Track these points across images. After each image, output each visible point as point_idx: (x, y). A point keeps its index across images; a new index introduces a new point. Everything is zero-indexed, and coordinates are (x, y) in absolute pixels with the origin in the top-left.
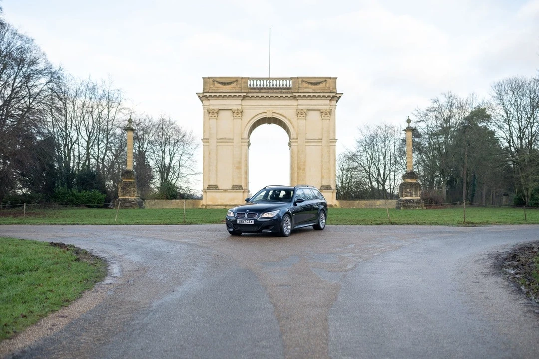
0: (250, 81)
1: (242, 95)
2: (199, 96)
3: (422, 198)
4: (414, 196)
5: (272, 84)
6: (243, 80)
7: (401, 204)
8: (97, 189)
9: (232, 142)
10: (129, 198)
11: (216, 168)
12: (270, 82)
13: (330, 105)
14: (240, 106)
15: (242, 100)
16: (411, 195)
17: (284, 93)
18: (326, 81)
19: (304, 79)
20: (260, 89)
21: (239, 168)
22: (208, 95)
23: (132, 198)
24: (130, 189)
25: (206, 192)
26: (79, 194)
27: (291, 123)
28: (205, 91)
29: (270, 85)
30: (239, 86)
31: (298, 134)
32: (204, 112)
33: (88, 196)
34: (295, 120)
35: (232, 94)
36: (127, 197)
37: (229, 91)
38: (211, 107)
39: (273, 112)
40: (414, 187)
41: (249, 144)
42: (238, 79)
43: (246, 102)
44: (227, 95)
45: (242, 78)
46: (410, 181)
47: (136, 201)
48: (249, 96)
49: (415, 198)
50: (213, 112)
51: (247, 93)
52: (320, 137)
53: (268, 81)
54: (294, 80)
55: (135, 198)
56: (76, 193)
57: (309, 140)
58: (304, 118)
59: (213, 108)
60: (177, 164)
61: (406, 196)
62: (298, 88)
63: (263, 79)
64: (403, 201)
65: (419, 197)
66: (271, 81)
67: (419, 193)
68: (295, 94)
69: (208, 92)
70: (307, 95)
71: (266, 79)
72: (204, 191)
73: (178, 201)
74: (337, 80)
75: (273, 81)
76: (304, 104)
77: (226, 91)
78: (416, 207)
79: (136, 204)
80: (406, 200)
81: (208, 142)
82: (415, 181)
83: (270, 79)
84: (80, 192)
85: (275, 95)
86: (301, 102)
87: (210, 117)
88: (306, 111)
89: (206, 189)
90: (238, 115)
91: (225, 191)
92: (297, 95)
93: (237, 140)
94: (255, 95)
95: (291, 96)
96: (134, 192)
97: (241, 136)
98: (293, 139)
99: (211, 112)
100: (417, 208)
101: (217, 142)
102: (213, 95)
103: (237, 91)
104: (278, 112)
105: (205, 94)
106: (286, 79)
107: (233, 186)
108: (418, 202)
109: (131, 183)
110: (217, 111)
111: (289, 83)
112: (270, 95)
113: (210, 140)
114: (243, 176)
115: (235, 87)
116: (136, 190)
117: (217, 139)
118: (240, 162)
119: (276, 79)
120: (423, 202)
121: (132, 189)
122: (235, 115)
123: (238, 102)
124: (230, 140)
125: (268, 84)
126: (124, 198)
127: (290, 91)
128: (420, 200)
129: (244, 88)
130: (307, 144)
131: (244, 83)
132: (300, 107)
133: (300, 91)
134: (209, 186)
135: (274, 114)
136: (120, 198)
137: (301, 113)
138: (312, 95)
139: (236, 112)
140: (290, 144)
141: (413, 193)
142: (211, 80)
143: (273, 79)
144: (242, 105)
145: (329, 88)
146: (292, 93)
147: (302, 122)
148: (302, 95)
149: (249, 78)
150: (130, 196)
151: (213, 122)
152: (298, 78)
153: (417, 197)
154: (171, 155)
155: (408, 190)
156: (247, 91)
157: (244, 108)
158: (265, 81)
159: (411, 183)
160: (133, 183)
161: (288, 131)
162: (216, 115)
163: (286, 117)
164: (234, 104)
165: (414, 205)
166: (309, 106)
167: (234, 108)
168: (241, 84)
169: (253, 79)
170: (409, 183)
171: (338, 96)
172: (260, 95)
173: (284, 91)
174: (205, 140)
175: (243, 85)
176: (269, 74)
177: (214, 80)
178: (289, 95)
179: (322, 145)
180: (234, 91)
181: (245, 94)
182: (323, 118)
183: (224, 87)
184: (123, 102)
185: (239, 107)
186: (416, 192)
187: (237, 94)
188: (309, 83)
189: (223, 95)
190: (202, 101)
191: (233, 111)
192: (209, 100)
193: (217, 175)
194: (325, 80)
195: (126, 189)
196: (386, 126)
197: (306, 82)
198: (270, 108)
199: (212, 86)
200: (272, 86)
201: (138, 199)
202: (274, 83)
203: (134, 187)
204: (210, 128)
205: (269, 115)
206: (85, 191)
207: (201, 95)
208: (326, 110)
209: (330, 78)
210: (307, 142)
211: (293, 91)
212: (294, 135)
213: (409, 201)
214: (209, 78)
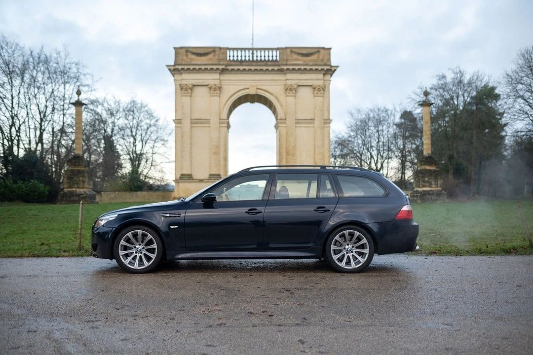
0: (230, 51)
1: (221, 67)
2: (169, 69)
3: (443, 189)
4: (433, 186)
5: (255, 55)
6: (222, 51)
7: (417, 196)
8: (37, 179)
9: (209, 123)
10: (78, 190)
11: (191, 153)
12: (253, 54)
13: (324, 80)
14: (219, 81)
15: (220, 74)
16: (430, 186)
17: (270, 65)
18: (318, 52)
19: (294, 50)
20: (241, 61)
21: (217, 153)
22: (180, 67)
23: (81, 190)
24: (79, 178)
25: (178, 182)
26: (15, 186)
27: (278, 101)
28: (177, 63)
29: (253, 57)
30: (216, 57)
31: (286, 115)
32: (176, 88)
33: (27, 187)
34: (282, 98)
35: (209, 67)
36: (74, 189)
37: (205, 63)
38: (184, 82)
39: (257, 89)
40: (434, 175)
41: (228, 127)
42: (216, 50)
43: (226, 77)
44: (203, 67)
45: (220, 48)
46: (428, 168)
47: (87, 194)
48: (228, 69)
49: (435, 189)
50: (186, 88)
51: (226, 65)
52: (313, 117)
53: (251, 52)
54: (281, 51)
55: (85, 190)
56: (10, 185)
57: (298, 122)
58: (294, 95)
59: (187, 83)
60: (151, 151)
61: (424, 186)
62: (287, 60)
63: (245, 49)
64: (421, 192)
65: (440, 187)
66: (255, 52)
67: (440, 182)
68: (282, 67)
69: (181, 65)
70: (297, 68)
71: (249, 49)
72: (176, 181)
73: (144, 193)
74: (332, 51)
75: (257, 51)
76: (293, 79)
77: (202, 63)
78: (436, 200)
79: (85, 197)
80: (424, 191)
81: (180, 123)
82: (434, 168)
83: (253, 49)
84: (15, 182)
85: (259, 68)
86: (289, 76)
87: (183, 95)
88: (295, 86)
89: (178, 178)
90: (216, 92)
91: (201, 181)
92: (285, 68)
93: (214, 121)
94: (236, 68)
95: (278, 70)
96: (84, 182)
97: (220, 116)
98: (281, 119)
99: (184, 88)
100: (438, 201)
101: (192, 123)
102: (186, 67)
103: (214, 63)
104: (263, 88)
105: (177, 67)
106: (272, 49)
107: (210, 175)
108: (438, 194)
109: (79, 171)
110: (191, 86)
111: (275, 55)
112: (253, 68)
113: (183, 121)
114: (222, 162)
115: (212, 59)
116: (87, 180)
117: (191, 120)
118: (218, 147)
119: (261, 49)
120: (445, 193)
121: (81, 179)
122: (212, 92)
123: (216, 76)
124: (206, 121)
125: (251, 55)
126: (71, 190)
127: (277, 63)
128: (441, 191)
129: (222, 60)
130: (298, 125)
131: (223, 53)
132: (289, 83)
133: (289, 63)
134: (182, 175)
135: (258, 91)
136: (65, 190)
137: (290, 90)
138: (303, 67)
139: (213, 88)
140: (276, 127)
141: (433, 183)
142: (184, 50)
143: (257, 49)
144: (220, 80)
145: (322, 60)
146: (279, 65)
147: (291, 100)
148: (291, 67)
149: (228, 49)
150: (79, 188)
151: (186, 100)
152: (286, 48)
153: (437, 187)
154: (142, 141)
155: (426, 179)
156: (226, 63)
157: (223, 83)
158: (247, 52)
159: (430, 170)
160: (83, 171)
161: (274, 112)
162: (189, 91)
163: (272, 94)
164: (212, 78)
165: (434, 197)
166: (299, 81)
167: (212, 83)
168: (219, 55)
169: (233, 49)
170: (427, 170)
171: (333, 69)
172: (241, 68)
173: (270, 63)
174: (178, 121)
175: (221, 56)
176: (252, 44)
177: (188, 50)
178: (276, 68)
179: (314, 127)
180: (211, 62)
181: (224, 67)
182: (316, 95)
183: (200, 58)
184: (82, 77)
185: (217, 82)
186: (436, 181)
187: (215, 67)
188: (299, 54)
189: (197, 67)
190: (173, 75)
191: (210, 86)
192: (181, 74)
193: (191, 161)
194: (318, 50)
195: (72, 178)
196: (379, 110)
197: (295, 53)
198: (254, 83)
199: (185, 58)
200: (255, 59)
201: (88, 191)
202: (258, 56)
203: (84, 176)
204: (183, 107)
205: (252, 92)
206: (22, 182)
207: (172, 68)
208: (319, 86)
209: (324, 48)
210: (296, 123)
211: (280, 63)
212: (281, 114)
213: (428, 193)
214: (181, 48)
